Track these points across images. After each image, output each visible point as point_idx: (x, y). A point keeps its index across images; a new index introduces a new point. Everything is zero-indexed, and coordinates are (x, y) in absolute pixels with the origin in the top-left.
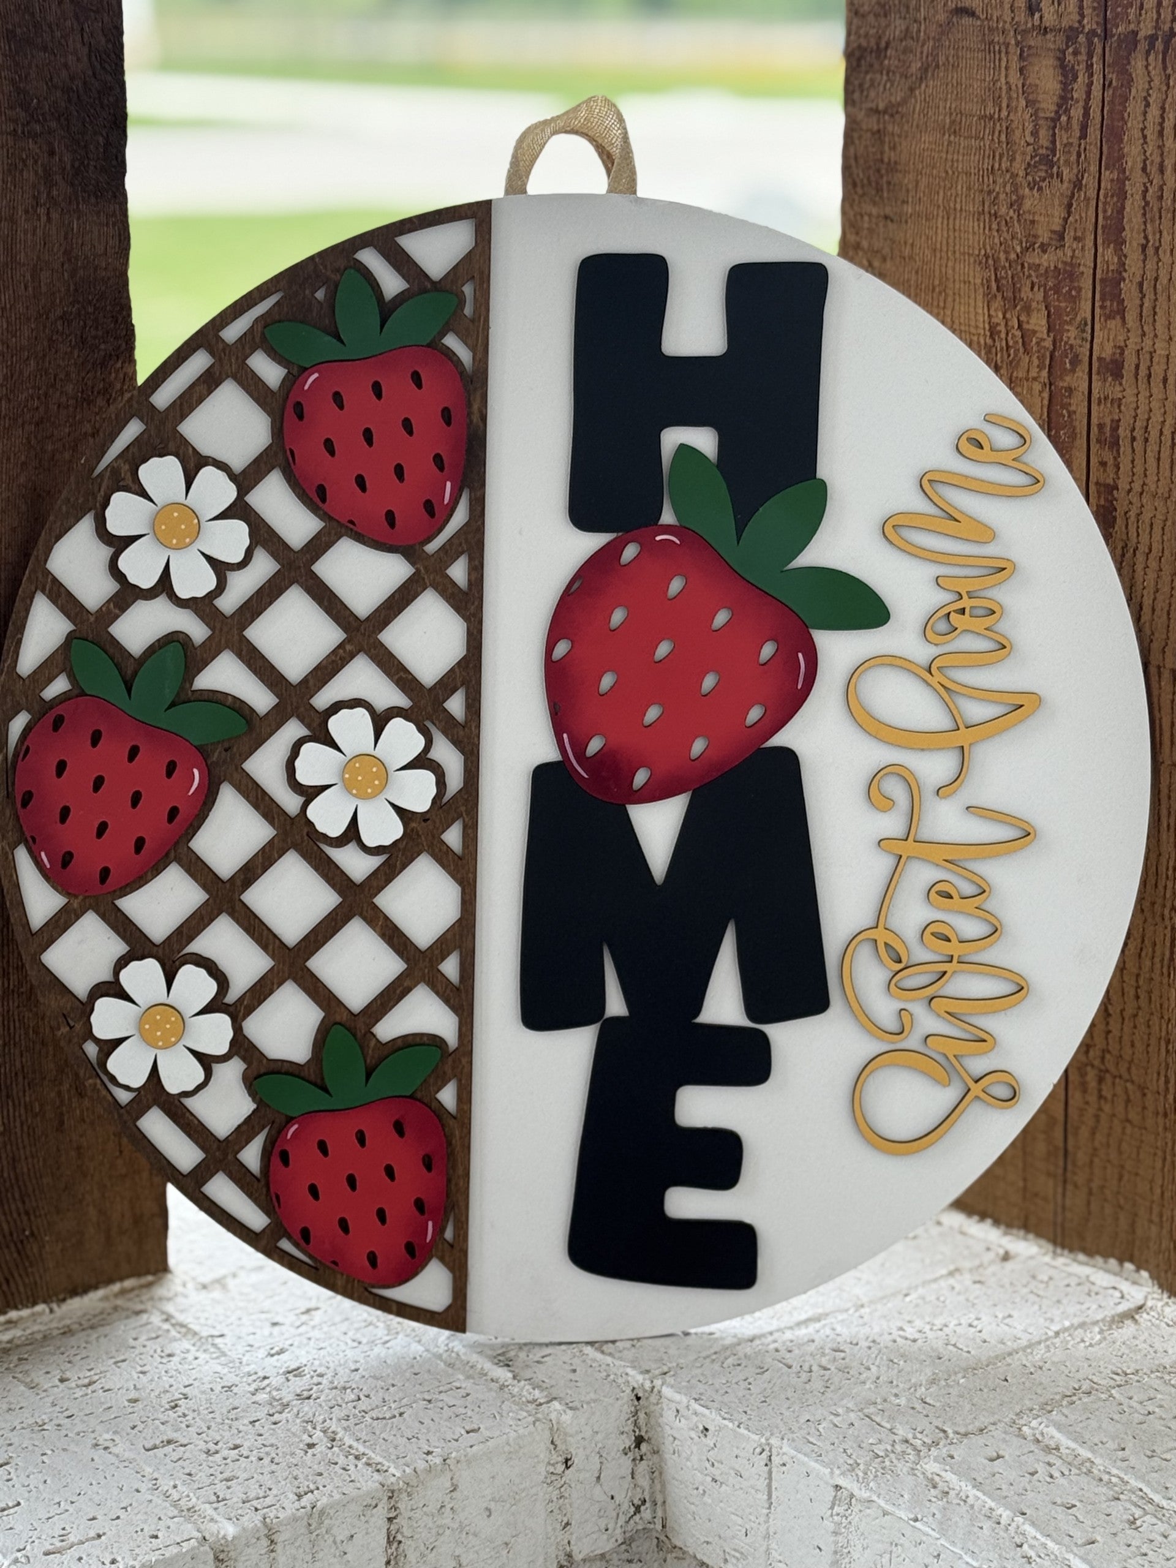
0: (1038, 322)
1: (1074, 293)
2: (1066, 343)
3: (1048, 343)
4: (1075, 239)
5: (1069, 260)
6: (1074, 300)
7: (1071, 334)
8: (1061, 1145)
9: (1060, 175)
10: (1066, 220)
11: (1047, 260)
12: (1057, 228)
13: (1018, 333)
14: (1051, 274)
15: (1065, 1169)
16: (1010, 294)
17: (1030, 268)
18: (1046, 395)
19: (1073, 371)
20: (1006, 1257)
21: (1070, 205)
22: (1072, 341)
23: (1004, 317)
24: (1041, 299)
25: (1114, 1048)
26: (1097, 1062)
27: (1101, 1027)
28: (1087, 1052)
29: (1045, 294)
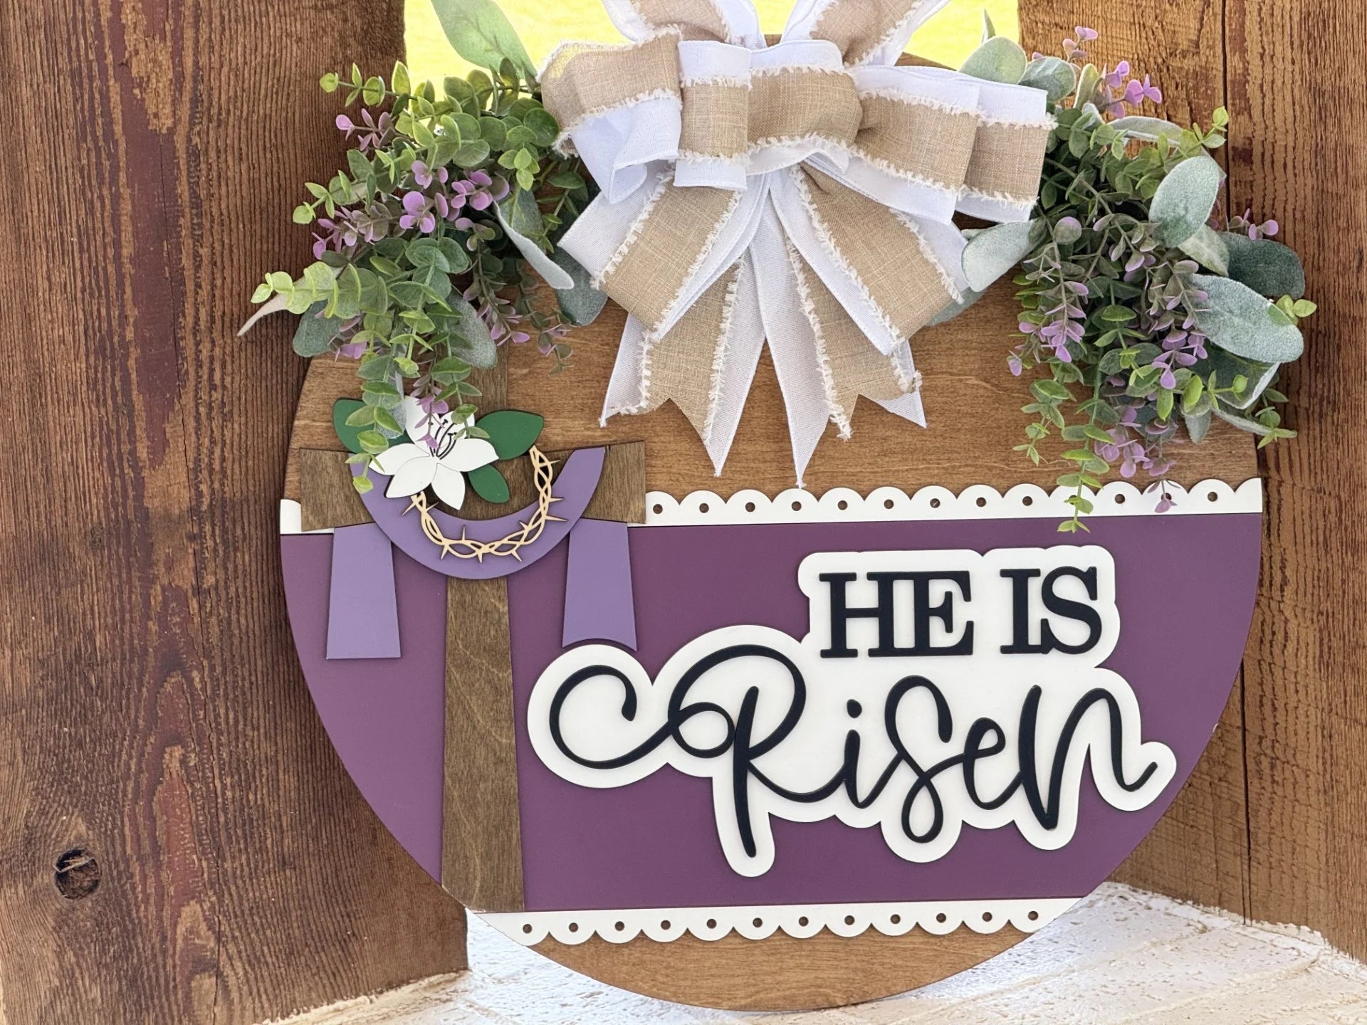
4: (1208, 47)
5: (1204, 64)
6: (1210, 98)
8: (1245, 827)
10: (1199, 31)
11: (1188, 64)
12: (1193, 38)
14: (1191, 76)
15: (1249, 848)
17: (1174, 71)
20: (1204, 930)
21: (1201, 19)
24: (1185, 97)
25: (1281, 737)
26: (1269, 752)
27: (1270, 720)
28: (1260, 743)
29: (1187, 95)
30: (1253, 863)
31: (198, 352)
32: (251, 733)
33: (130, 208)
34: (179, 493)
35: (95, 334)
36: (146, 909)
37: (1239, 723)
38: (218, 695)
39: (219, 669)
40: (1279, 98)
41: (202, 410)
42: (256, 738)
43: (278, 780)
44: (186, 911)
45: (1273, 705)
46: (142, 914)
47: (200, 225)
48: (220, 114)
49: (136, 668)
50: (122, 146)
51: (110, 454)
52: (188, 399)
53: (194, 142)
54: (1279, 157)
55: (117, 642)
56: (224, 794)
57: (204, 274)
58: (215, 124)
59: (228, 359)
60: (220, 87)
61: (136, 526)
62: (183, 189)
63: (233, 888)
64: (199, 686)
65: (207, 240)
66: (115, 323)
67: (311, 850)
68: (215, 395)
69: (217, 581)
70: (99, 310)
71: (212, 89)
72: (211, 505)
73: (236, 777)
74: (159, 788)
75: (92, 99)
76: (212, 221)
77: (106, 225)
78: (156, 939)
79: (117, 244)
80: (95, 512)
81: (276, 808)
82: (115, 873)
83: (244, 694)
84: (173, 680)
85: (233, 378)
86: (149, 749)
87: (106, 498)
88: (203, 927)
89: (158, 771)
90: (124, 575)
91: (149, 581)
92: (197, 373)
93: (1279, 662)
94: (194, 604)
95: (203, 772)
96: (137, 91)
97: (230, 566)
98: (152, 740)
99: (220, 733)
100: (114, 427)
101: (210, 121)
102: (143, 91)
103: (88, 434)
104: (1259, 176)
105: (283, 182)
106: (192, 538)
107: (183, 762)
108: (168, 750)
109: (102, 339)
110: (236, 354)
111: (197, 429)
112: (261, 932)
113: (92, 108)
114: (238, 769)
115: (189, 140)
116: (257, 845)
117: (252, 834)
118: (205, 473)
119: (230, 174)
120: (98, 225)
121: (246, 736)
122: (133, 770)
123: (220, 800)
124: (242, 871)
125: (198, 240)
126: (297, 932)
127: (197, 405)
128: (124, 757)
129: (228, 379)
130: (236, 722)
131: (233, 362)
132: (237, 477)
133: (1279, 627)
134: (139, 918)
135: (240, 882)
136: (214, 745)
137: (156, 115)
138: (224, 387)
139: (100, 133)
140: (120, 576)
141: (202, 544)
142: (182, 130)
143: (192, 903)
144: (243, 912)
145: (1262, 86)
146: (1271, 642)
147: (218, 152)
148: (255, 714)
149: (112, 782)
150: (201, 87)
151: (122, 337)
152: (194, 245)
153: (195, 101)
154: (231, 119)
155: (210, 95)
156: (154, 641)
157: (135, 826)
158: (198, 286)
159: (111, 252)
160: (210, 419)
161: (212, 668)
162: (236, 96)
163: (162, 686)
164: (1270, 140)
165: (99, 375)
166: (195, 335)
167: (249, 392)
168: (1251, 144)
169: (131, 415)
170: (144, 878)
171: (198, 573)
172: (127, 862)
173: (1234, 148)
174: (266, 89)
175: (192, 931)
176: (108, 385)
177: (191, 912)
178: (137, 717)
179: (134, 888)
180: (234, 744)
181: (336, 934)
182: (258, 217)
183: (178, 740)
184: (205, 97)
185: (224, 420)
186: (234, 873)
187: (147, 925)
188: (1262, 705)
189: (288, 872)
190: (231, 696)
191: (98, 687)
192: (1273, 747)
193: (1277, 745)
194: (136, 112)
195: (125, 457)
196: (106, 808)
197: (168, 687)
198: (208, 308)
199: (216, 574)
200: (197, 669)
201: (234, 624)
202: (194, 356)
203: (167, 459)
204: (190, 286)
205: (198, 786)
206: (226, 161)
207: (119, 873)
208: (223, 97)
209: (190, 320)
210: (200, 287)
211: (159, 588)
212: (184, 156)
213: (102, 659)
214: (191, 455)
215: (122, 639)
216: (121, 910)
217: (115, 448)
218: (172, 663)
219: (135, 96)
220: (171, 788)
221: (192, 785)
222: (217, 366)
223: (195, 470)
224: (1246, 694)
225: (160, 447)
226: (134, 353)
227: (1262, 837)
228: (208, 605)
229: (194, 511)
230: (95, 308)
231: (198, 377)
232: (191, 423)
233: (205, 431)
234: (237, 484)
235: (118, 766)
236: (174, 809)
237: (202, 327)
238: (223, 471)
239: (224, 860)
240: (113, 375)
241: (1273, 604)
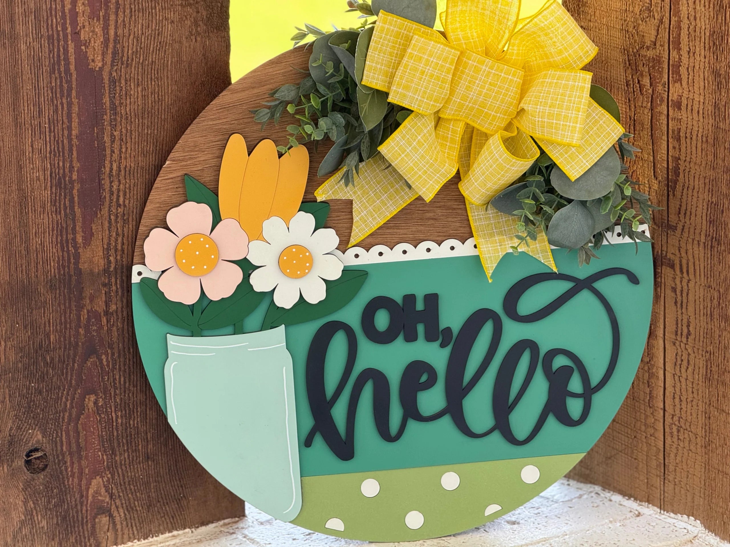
0: (646, 81)
1: (660, 70)
2: (658, 92)
3: (650, 91)
5: (658, 54)
6: (661, 73)
7: (660, 88)
8: (662, 462)
9: (654, 16)
13: (638, 85)
14: (651, 60)
15: (664, 473)
16: (634, 68)
17: (642, 57)
18: (650, 114)
19: (661, 105)
21: (658, 31)
22: (660, 91)
23: (632, 77)
24: (647, 71)
25: (683, 416)
26: (677, 423)
27: (678, 406)
28: (672, 418)
29: (649, 70)
30: (666, 481)
37: (662, 407)
40: (697, 76)
45: (680, 398)
54: (695, 107)
93: (684, 376)
104: (685, 116)
133: (685, 357)
145: (688, 69)
146: (680, 365)
164: (691, 97)
168: (681, 99)
173: (672, 100)
188: (674, 398)
189: (150, 463)
192: (679, 421)
224: (666, 392)
227: (672, 467)
241: (682, 345)
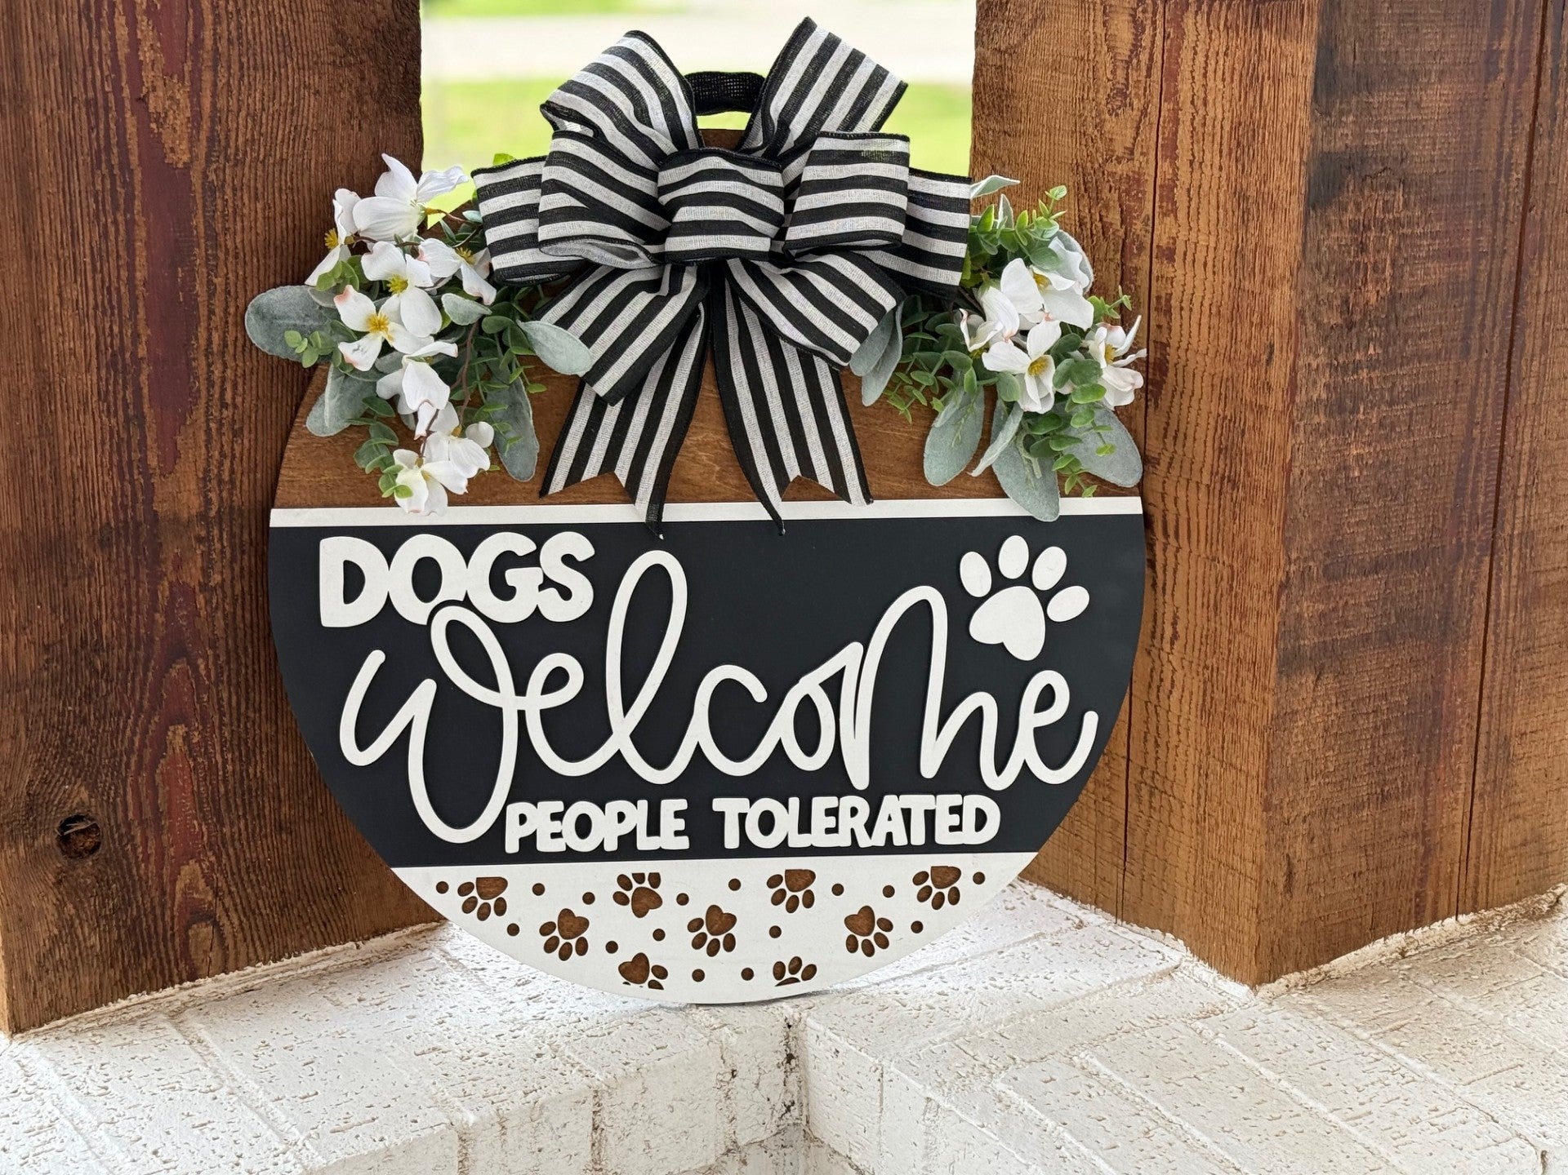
0: (1114, 217)
1: (1140, 195)
2: (1134, 233)
3: (1121, 233)
4: (1142, 154)
5: (1137, 169)
6: (1141, 201)
7: (1138, 226)
8: (1123, 842)
9: (1131, 105)
10: (1135, 139)
11: (1122, 169)
12: (1129, 145)
13: (1100, 225)
14: (1124, 180)
15: (1125, 860)
16: (1094, 195)
17: (1108, 175)
18: (1119, 273)
19: (1139, 255)
20: (1081, 925)
21: (1138, 128)
22: (1138, 232)
23: (1089, 212)
24: (1117, 199)
25: (1161, 770)
26: (1149, 781)
27: (1152, 754)
28: (1142, 773)
29: (1120, 195)
30: (1127, 874)
31: (210, 372)
32: (252, 715)
33: (144, 234)
34: (188, 499)
35: (106, 349)
36: (146, 867)
37: (1125, 754)
38: (222, 682)
39: (223, 658)
40: (1204, 202)
41: (212, 425)
42: (257, 720)
43: (277, 756)
44: (185, 870)
45: (1156, 741)
46: (142, 872)
47: (216, 257)
48: (236, 154)
49: (141, 654)
50: (138, 177)
51: (120, 461)
52: (199, 413)
53: (210, 179)
54: (1200, 257)
55: (124, 631)
56: (224, 767)
57: (218, 303)
58: (231, 163)
59: (240, 381)
60: (237, 129)
61: (145, 528)
62: (198, 221)
63: (231, 851)
64: (203, 673)
65: (222, 271)
66: (128, 341)
67: (307, 817)
68: (225, 413)
69: (223, 580)
70: (111, 328)
71: (229, 130)
72: (219, 511)
73: (237, 754)
74: (162, 761)
75: (107, 128)
76: (227, 253)
77: (121, 249)
78: (155, 894)
79: (131, 267)
80: (104, 513)
81: (275, 780)
82: (116, 836)
83: (247, 680)
84: (178, 666)
85: (244, 399)
86: (152, 727)
87: (114, 500)
88: (202, 884)
89: (161, 745)
90: (132, 572)
91: (156, 578)
92: (209, 391)
93: (1164, 703)
94: (201, 599)
95: (206, 749)
96: (154, 126)
97: (237, 568)
98: (156, 719)
99: (222, 714)
100: (124, 436)
101: (227, 159)
102: (160, 125)
103: (99, 441)
104: (1180, 272)
105: (297, 223)
106: (200, 540)
107: (187, 738)
108: (172, 728)
109: (114, 355)
110: (248, 377)
111: (208, 442)
112: (256, 888)
113: (107, 137)
114: (239, 745)
115: (205, 176)
116: (255, 813)
117: (250, 803)
118: (214, 483)
119: (246, 211)
120: (111, 247)
121: (247, 717)
122: (137, 745)
123: (221, 773)
124: (240, 834)
125: (212, 270)
126: (291, 888)
127: (207, 421)
128: (128, 732)
129: (239, 400)
130: (239, 704)
131: (244, 384)
132: (245, 487)
133: (1167, 675)
134: (138, 874)
135: (237, 844)
136: (217, 723)
137: (172, 150)
138: (235, 406)
139: (115, 161)
140: (127, 571)
141: (210, 546)
142: (199, 166)
143: (192, 862)
144: (239, 870)
145: (1189, 190)
146: (1158, 687)
147: (234, 189)
148: (257, 698)
149: (115, 755)
150: (218, 128)
151: (134, 354)
152: (209, 274)
153: (212, 139)
154: (248, 160)
155: (227, 138)
156: (160, 631)
157: (137, 793)
158: (211, 312)
159: (124, 274)
160: (221, 434)
161: (217, 657)
162: (253, 140)
163: (167, 672)
164: (1193, 239)
165: (110, 388)
166: (207, 358)
167: (260, 411)
168: (1174, 243)
169: (141, 426)
170: (146, 840)
171: (205, 572)
172: (129, 825)
173: (1158, 246)
174: (284, 136)
175: (192, 887)
176: (120, 396)
177: (190, 871)
178: (141, 698)
179: (134, 849)
180: (236, 723)
181: (327, 889)
182: (272, 253)
183: (182, 719)
184: (222, 137)
185: (234, 436)
186: (232, 836)
187: (147, 882)
188: (1146, 740)
189: (284, 836)
190: (234, 682)
191: (103, 671)
192: (1153, 778)
193: (1157, 776)
194: (152, 145)
195: (135, 464)
196: (109, 779)
197: (174, 673)
198: (220, 332)
199: (222, 573)
200: (202, 657)
201: (239, 618)
202: (205, 376)
203: (177, 467)
204: (203, 311)
205: (200, 760)
206: (242, 199)
207: (121, 837)
208: (241, 139)
209: (203, 342)
210: (214, 314)
211: (166, 583)
212: (200, 190)
213: (108, 645)
214: (201, 465)
215: (128, 628)
216: (122, 869)
217: (125, 455)
218: (177, 650)
219: (152, 131)
220: (173, 762)
221: (195, 760)
222: (228, 386)
223: (204, 479)
224: (1132, 729)
225: (172, 457)
226: (146, 370)
227: (1137, 852)
228: (214, 601)
229: (203, 516)
230: (107, 326)
231: (210, 396)
232: (202, 437)
233: (215, 445)
234: (246, 495)
235: (122, 741)
236: (177, 779)
237: (215, 350)
238: (232, 481)
239: (223, 825)
240: (125, 388)
241: (1164, 655)
